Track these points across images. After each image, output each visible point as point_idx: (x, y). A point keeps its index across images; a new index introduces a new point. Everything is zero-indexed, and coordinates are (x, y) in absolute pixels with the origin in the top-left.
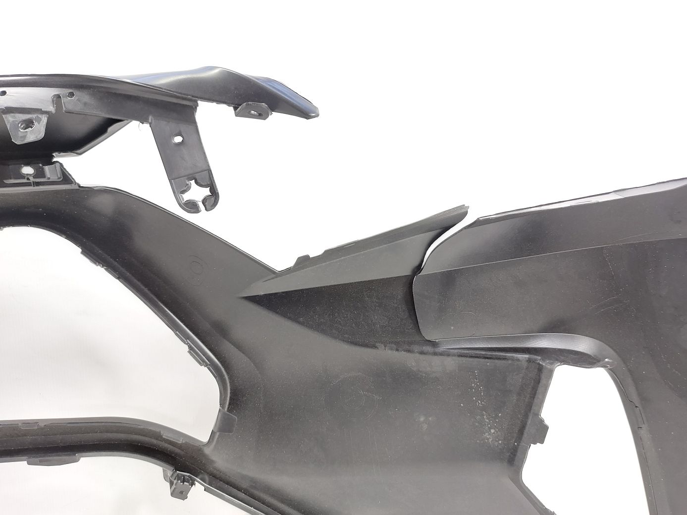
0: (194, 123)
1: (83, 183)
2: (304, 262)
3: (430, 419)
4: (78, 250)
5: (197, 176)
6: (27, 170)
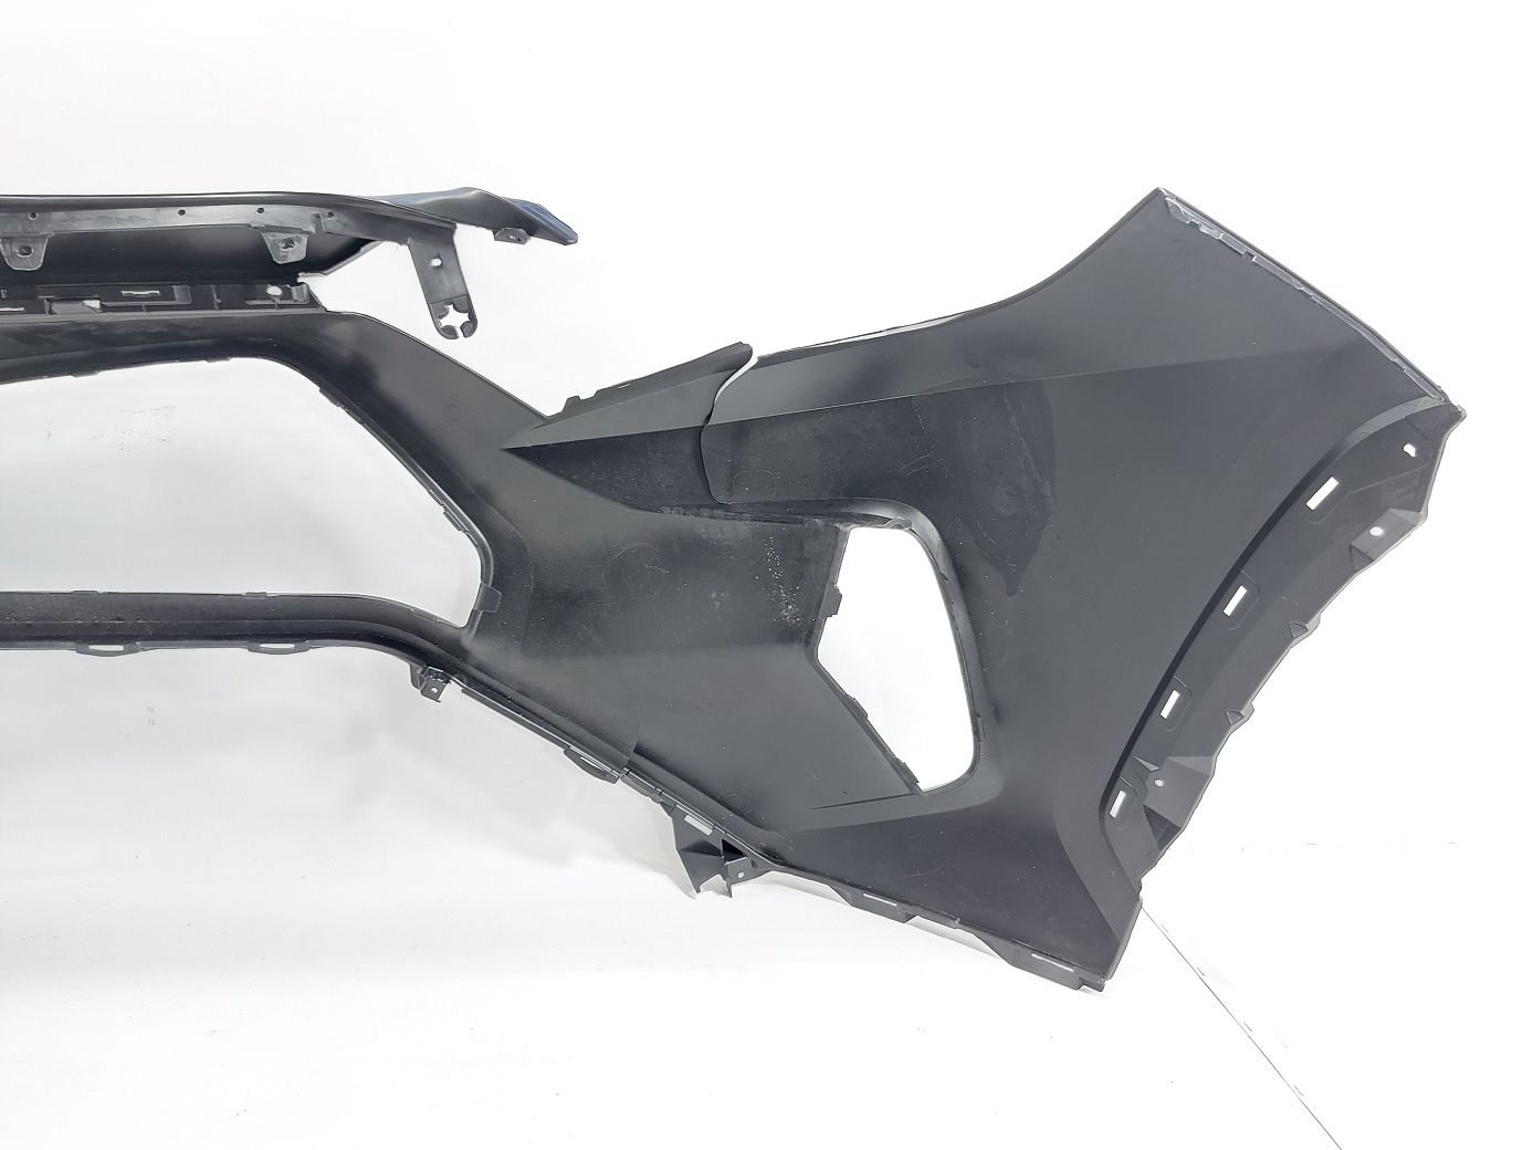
0: (453, 245)
1: (330, 308)
2: (574, 404)
3: (723, 595)
4: (317, 388)
5: (455, 301)
6: (274, 291)
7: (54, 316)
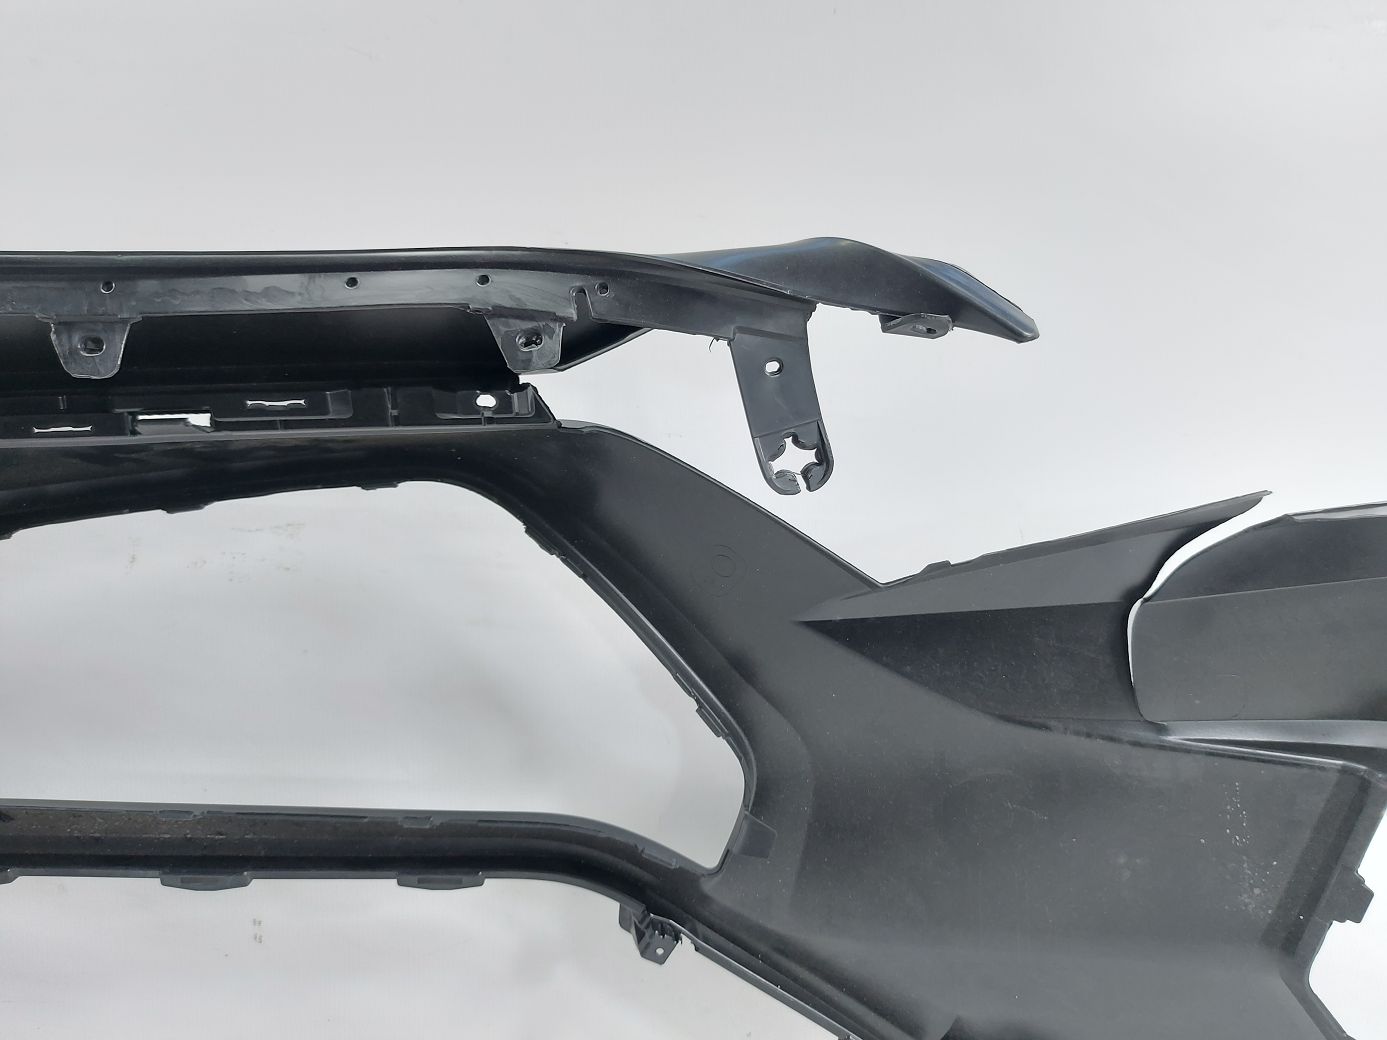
3: (1138, 861)
4: (521, 527)
5: (798, 430)
6: (486, 401)
7: (138, 437)
